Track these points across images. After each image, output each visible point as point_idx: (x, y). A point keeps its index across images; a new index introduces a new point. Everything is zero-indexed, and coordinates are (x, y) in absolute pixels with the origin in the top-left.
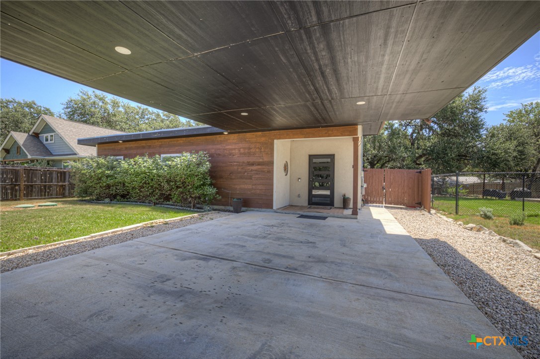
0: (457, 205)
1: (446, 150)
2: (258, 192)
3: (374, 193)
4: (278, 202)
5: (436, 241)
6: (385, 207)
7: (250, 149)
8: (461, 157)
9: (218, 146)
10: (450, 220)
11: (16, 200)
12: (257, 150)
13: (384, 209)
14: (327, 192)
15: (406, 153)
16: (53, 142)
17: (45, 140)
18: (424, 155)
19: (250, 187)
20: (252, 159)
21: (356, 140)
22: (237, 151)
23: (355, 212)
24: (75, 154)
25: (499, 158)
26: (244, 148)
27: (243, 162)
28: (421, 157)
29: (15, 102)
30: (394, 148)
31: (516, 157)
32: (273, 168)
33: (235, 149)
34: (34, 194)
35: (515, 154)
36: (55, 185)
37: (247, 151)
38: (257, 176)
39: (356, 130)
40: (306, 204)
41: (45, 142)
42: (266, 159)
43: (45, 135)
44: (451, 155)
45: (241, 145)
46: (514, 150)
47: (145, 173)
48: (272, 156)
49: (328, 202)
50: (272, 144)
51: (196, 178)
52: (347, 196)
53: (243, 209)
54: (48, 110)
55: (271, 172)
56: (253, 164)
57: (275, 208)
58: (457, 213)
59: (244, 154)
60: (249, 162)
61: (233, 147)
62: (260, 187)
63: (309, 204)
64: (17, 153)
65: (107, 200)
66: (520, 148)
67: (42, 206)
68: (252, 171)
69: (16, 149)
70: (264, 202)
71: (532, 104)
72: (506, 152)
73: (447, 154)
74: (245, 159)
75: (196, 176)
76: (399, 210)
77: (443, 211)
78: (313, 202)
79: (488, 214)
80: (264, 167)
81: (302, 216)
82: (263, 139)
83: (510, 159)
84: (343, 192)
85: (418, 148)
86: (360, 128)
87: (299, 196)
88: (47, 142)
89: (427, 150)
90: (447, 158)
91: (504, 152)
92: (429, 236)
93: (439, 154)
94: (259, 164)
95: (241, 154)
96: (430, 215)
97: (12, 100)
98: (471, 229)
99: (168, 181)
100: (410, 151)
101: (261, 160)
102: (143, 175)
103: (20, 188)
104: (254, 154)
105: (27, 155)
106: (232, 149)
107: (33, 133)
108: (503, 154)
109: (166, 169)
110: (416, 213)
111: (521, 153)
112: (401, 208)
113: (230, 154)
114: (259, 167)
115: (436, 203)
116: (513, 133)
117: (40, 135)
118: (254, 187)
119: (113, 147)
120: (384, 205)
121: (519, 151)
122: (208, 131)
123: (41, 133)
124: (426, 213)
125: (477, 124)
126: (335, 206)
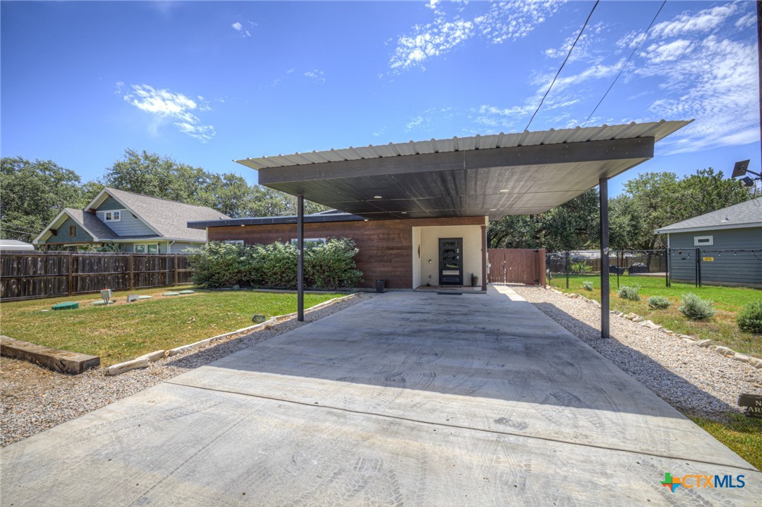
0: (567, 281)
1: (565, 225)
2: (398, 274)
3: (496, 272)
4: (416, 281)
5: (545, 303)
6: (507, 285)
7: (389, 234)
8: (580, 231)
9: (356, 232)
10: (560, 292)
11: (126, 290)
12: (396, 236)
13: (506, 287)
14: (457, 273)
15: (525, 228)
16: (119, 220)
17: (105, 218)
18: (544, 228)
19: (390, 269)
20: (391, 244)
21: (483, 228)
22: (376, 237)
23: (484, 288)
24: (157, 236)
25: (614, 233)
26: (383, 234)
27: (383, 247)
28: (540, 231)
29: (22, 162)
30: (512, 222)
31: (629, 232)
32: (412, 252)
33: (374, 234)
34: (140, 283)
35: (628, 229)
36: (158, 273)
37: (386, 236)
38: (396, 259)
39: (484, 219)
40: (437, 284)
41: (105, 221)
42: (405, 244)
43: (106, 212)
44: (570, 230)
45: (379, 231)
46: (628, 225)
47: (289, 258)
48: (411, 241)
49: (458, 281)
50: (411, 231)
51: (344, 263)
52: (474, 275)
53: (385, 290)
54: (72, 173)
55: (410, 256)
56: (392, 249)
57: (414, 287)
58: (567, 287)
59: (383, 239)
60: (388, 247)
61: (372, 233)
62: (400, 269)
63: (440, 284)
64: (71, 234)
65: (236, 287)
66: (634, 223)
67: (184, 294)
68: (391, 255)
69: (69, 230)
70: (403, 283)
71: (647, 174)
72: (620, 227)
73: (566, 229)
74: (385, 244)
75: (344, 261)
76: (519, 287)
77: (558, 286)
78: (444, 282)
79: (589, 286)
80: (403, 251)
81: (439, 293)
82: (401, 226)
83: (625, 233)
84: (471, 272)
85: (538, 222)
86: (487, 218)
87: (430, 277)
88: (109, 221)
89: (546, 223)
90: (565, 234)
91: (619, 226)
92: (541, 301)
93: (558, 228)
94: (398, 248)
95: (380, 239)
96: (545, 290)
97: (18, 159)
98: (572, 297)
99: (314, 267)
100: (529, 225)
101: (400, 245)
102: (285, 261)
103: (129, 276)
104: (393, 239)
105: (93, 238)
106: (371, 235)
107: (90, 209)
108: (618, 229)
109: (311, 254)
110: (534, 289)
111: (635, 227)
112: (521, 286)
113: (369, 239)
114: (399, 251)
115: (554, 280)
116: (628, 207)
117: (97, 212)
118: (394, 269)
119: (229, 230)
120: (505, 283)
121: (632, 226)
122: (350, 218)
123: (100, 208)
124: (542, 289)
125: (593, 196)
126: (464, 284)
